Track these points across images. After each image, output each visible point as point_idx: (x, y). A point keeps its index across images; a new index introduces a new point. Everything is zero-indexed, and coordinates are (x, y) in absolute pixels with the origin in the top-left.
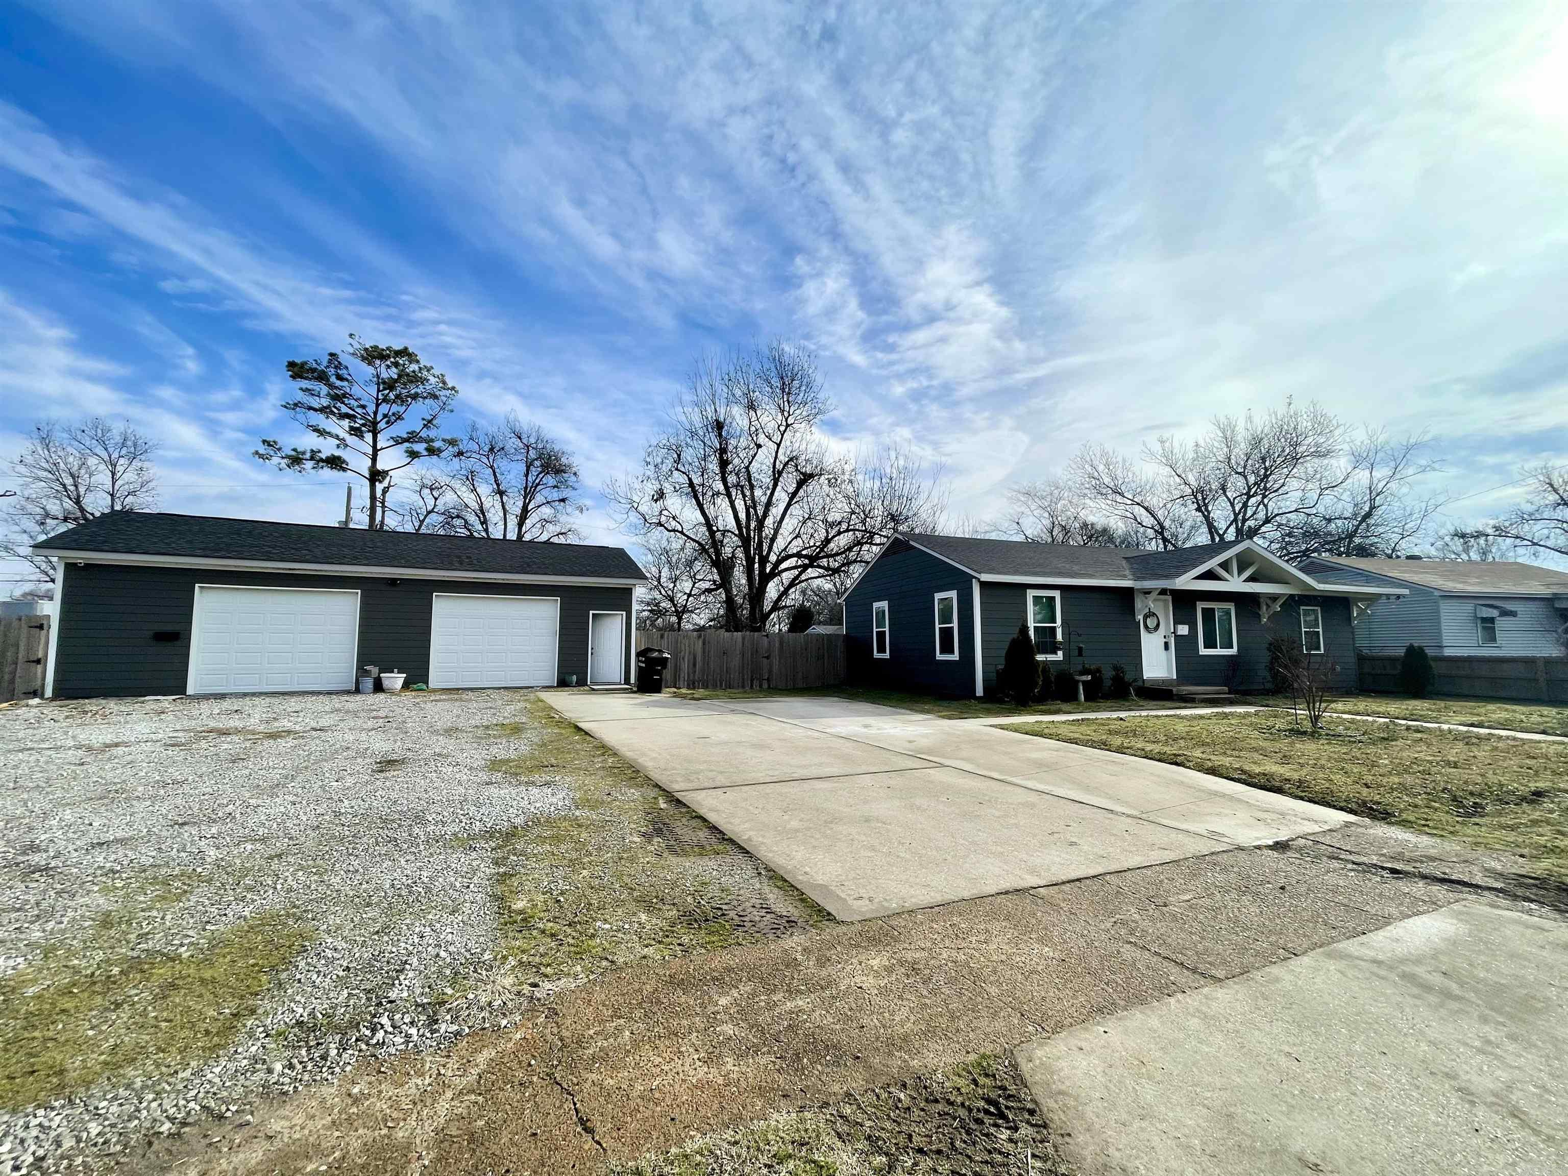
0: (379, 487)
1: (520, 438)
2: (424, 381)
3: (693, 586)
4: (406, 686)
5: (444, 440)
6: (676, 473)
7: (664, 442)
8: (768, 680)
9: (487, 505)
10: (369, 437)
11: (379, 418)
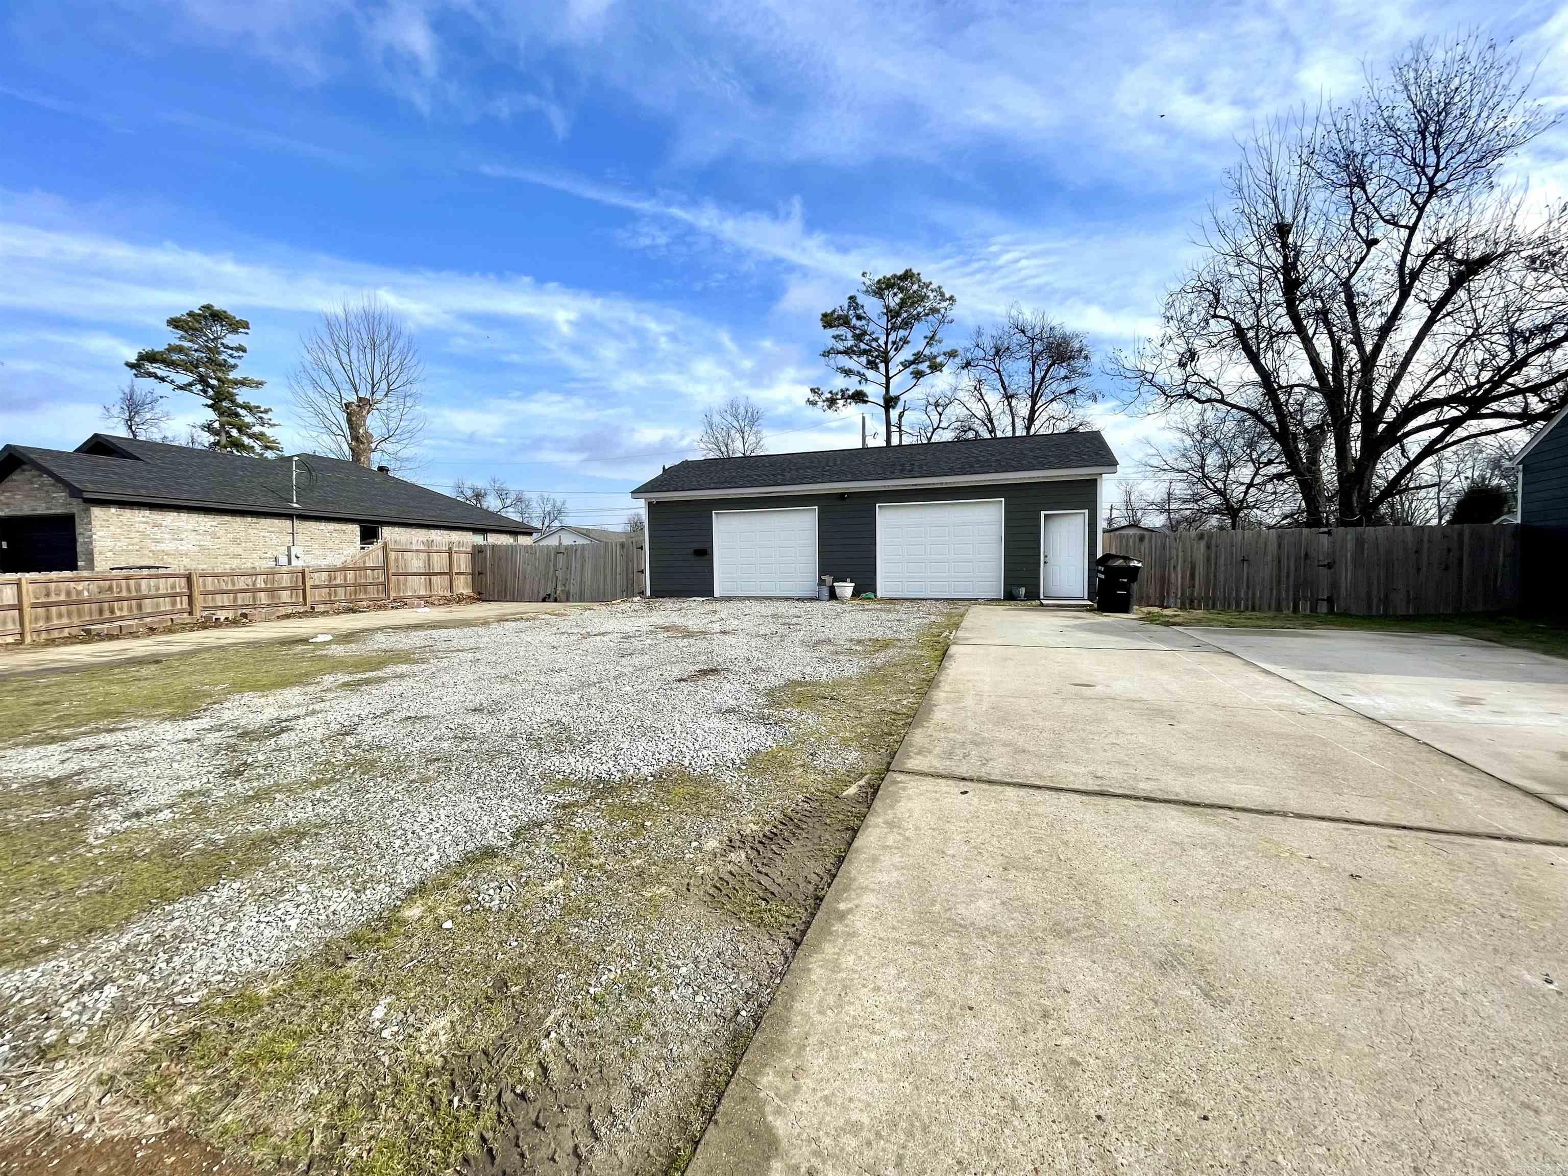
0: (894, 414)
1: (1023, 332)
2: (924, 298)
3: (1256, 474)
4: (856, 594)
5: (944, 354)
6: (1212, 322)
7: (1192, 283)
8: (1330, 600)
9: (995, 413)
10: (882, 367)
11: (889, 346)
